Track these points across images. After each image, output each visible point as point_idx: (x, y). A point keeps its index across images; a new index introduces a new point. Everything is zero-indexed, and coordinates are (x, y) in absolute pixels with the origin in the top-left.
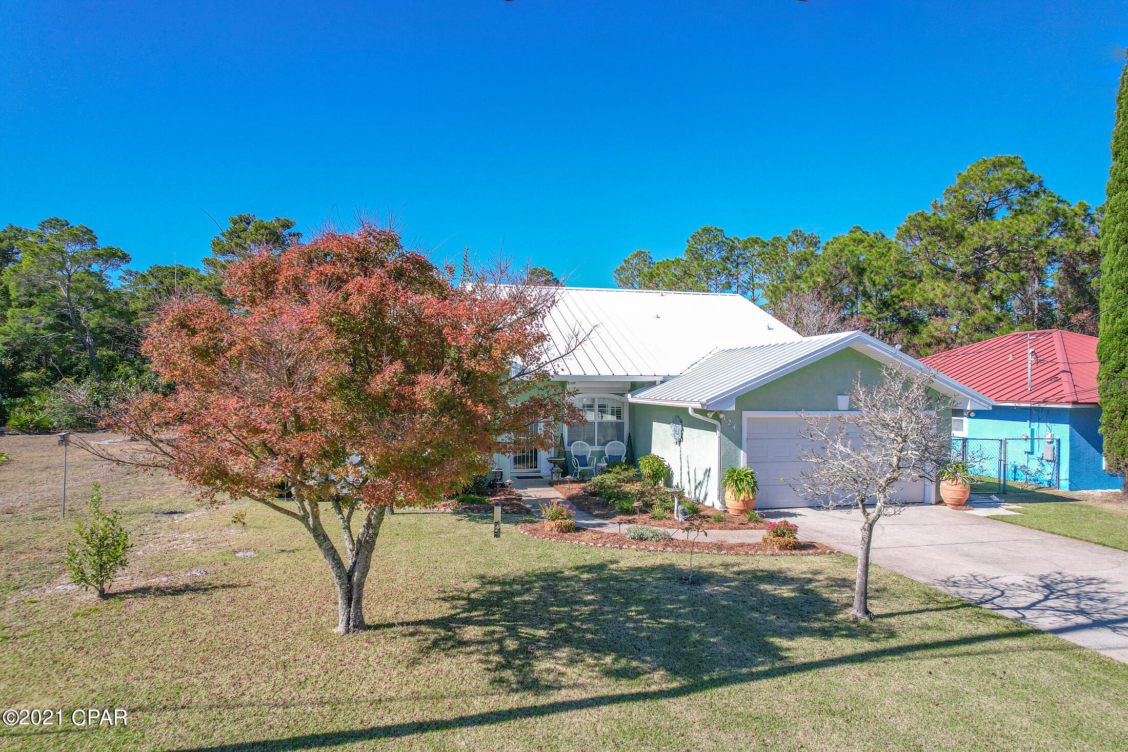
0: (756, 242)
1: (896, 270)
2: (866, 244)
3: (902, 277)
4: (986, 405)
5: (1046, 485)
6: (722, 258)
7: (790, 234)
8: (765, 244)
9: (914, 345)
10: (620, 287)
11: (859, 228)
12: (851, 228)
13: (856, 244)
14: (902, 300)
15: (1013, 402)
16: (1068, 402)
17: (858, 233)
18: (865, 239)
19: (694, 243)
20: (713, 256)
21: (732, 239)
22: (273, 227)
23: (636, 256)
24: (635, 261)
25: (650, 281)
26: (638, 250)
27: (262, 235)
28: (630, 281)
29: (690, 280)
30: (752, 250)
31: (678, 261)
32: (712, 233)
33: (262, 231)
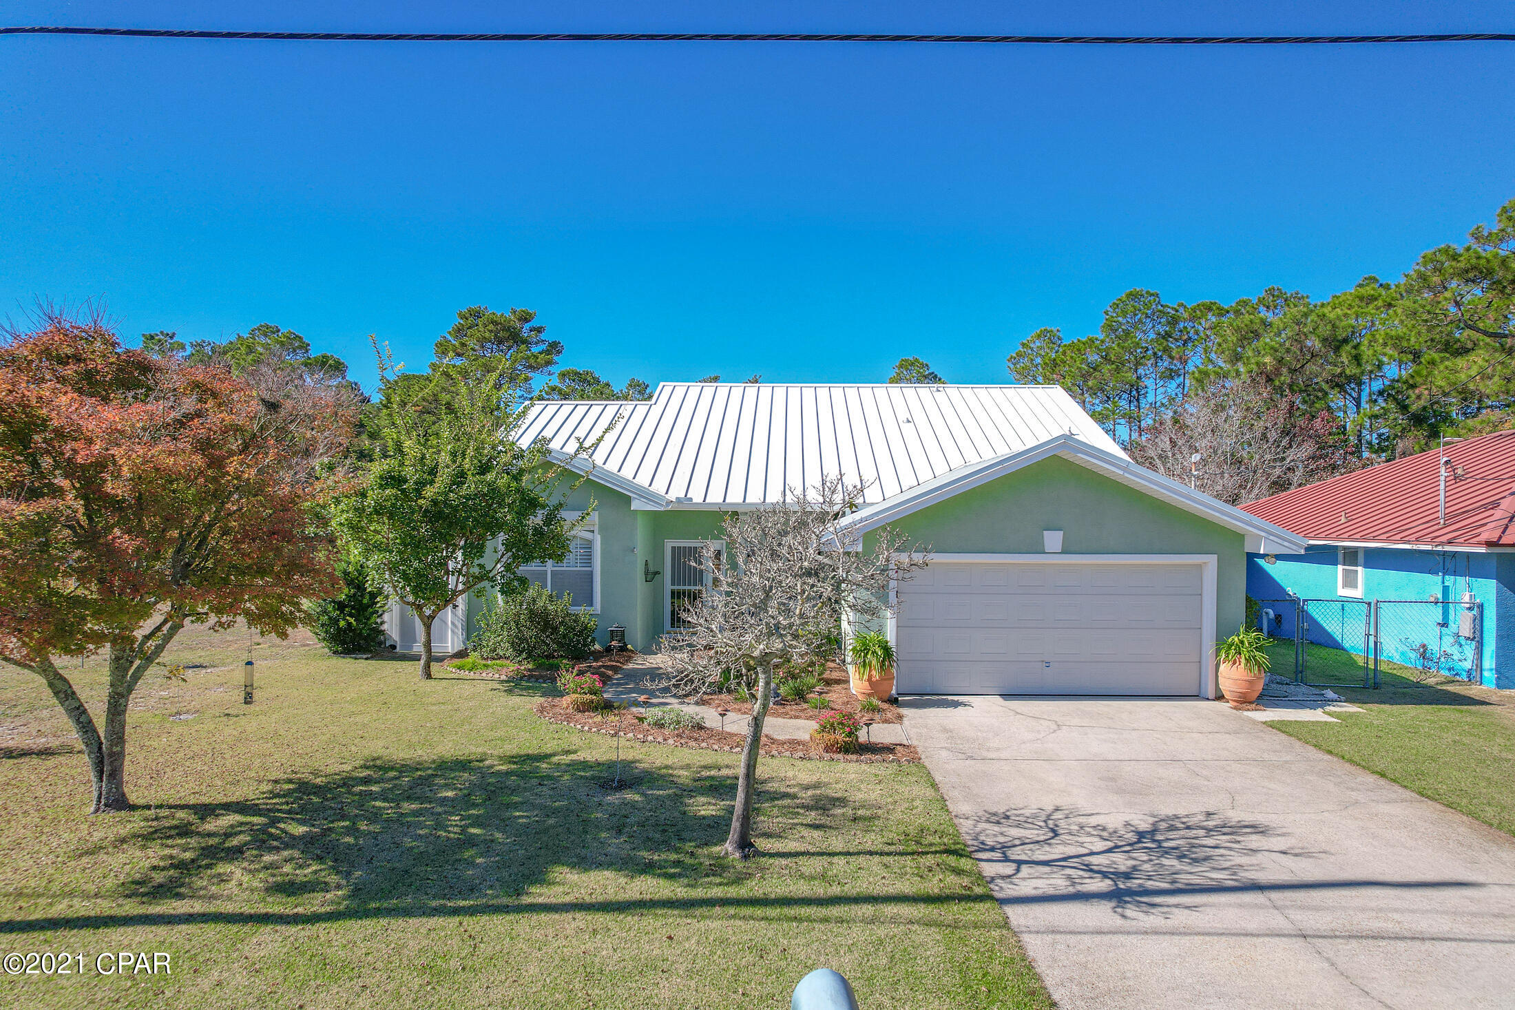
0: (1210, 309)
2: (1380, 303)
4: (1294, 547)
5: (1464, 677)
6: (1158, 334)
7: (1263, 294)
8: (1222, 312)
10: (1018, 381)
11: (1374, 280)
12: (1360, 280)
13: (1363, 304)
15: (1408, 542)
16: (1479, 543)
17: (1370, 288)
18: (1380, 295)
19: (1115, 315)
20: (1144, 332)
21: (1176, 306)
22: (505, 321)
23: (1039, 337)
24: (1038, 344)
25: (1053, 372)
26: (1043, 329)
27: (491, 331)
28: (1031, 373)
29: (1106, 368)
30: (1203, 321)
31: (1092, 341)
32: (1142, 299)
33: (491, 327)
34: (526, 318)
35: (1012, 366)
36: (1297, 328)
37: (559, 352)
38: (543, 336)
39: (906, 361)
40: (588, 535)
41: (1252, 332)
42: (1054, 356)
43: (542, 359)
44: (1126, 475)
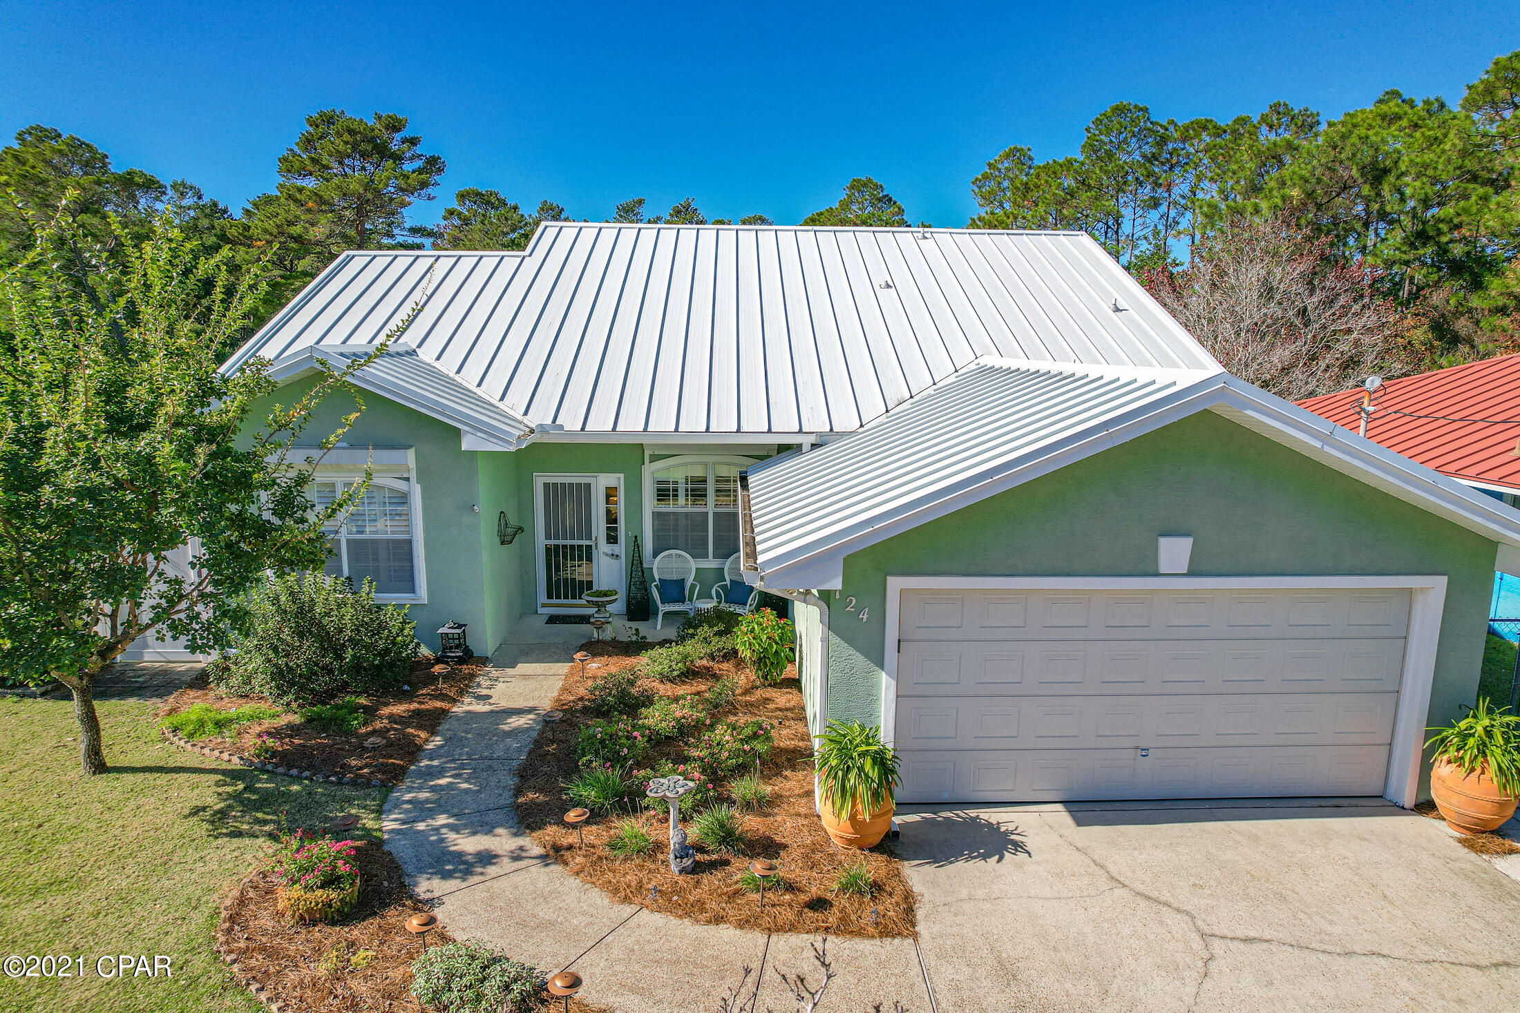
0: (1205, 128)
1: (1460, 168)
2: (1405, 123)
3: (1468, 181)
6: (1144, 156)
7: (1266, 111)
8: (1219, 132)
9: (1470, 311)
11: (1395, 94)
12: (1380, 94)
13: (1385, 124)
14: (1458, 227)
17: (1392, 104)
18: (1406, 114)
19: (1097, 132)
20: (1129, 154)
21: (1165, 124)
22: (364, 129)
23: (1007, 156)
24: (1006, 165)
25: (1024, 198)
26: (1012, 147)
27: (346, 143)
28: (998, 198)
29: (1085, 196)
30: (1195, 142)
31: (1070, 162)
32: (1129, 115)
33: (346, 137)
34: (395, 126)
35: (976, 190)
36: (1333, 153)
37: (440, 170)
38: (418, 150)
39: (858, 181)
40: (401, 486)
41: (1273, 158)
42: (1025, 179)
43: (414, 181)
44: (1327, 449)
